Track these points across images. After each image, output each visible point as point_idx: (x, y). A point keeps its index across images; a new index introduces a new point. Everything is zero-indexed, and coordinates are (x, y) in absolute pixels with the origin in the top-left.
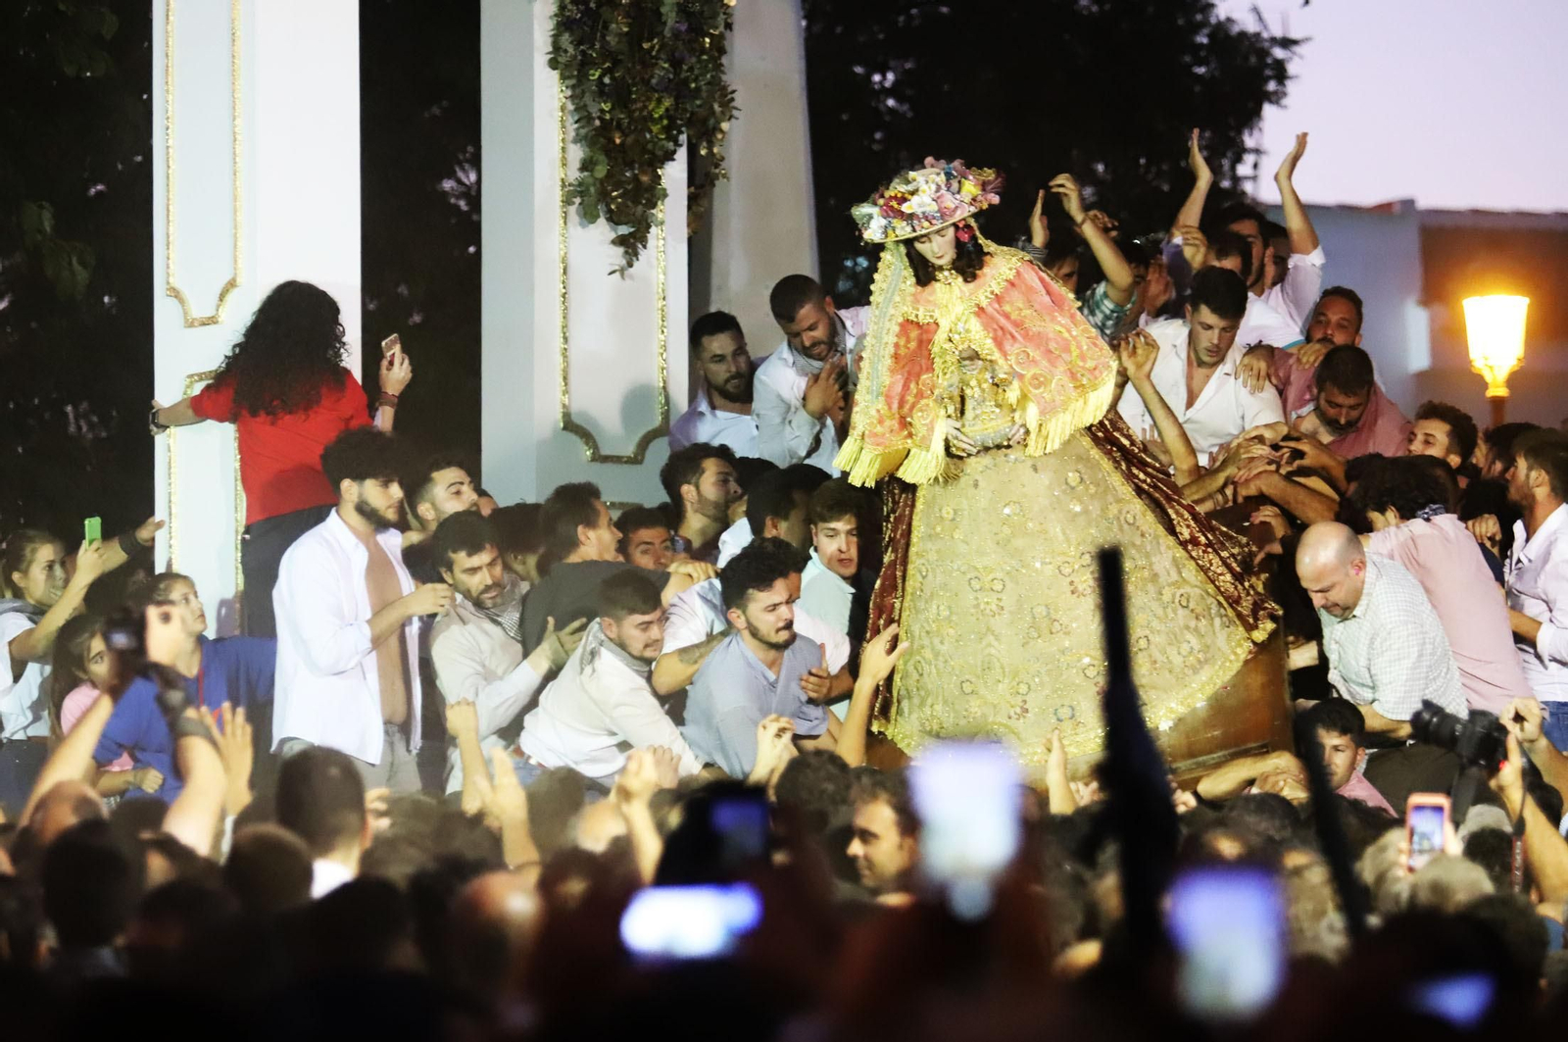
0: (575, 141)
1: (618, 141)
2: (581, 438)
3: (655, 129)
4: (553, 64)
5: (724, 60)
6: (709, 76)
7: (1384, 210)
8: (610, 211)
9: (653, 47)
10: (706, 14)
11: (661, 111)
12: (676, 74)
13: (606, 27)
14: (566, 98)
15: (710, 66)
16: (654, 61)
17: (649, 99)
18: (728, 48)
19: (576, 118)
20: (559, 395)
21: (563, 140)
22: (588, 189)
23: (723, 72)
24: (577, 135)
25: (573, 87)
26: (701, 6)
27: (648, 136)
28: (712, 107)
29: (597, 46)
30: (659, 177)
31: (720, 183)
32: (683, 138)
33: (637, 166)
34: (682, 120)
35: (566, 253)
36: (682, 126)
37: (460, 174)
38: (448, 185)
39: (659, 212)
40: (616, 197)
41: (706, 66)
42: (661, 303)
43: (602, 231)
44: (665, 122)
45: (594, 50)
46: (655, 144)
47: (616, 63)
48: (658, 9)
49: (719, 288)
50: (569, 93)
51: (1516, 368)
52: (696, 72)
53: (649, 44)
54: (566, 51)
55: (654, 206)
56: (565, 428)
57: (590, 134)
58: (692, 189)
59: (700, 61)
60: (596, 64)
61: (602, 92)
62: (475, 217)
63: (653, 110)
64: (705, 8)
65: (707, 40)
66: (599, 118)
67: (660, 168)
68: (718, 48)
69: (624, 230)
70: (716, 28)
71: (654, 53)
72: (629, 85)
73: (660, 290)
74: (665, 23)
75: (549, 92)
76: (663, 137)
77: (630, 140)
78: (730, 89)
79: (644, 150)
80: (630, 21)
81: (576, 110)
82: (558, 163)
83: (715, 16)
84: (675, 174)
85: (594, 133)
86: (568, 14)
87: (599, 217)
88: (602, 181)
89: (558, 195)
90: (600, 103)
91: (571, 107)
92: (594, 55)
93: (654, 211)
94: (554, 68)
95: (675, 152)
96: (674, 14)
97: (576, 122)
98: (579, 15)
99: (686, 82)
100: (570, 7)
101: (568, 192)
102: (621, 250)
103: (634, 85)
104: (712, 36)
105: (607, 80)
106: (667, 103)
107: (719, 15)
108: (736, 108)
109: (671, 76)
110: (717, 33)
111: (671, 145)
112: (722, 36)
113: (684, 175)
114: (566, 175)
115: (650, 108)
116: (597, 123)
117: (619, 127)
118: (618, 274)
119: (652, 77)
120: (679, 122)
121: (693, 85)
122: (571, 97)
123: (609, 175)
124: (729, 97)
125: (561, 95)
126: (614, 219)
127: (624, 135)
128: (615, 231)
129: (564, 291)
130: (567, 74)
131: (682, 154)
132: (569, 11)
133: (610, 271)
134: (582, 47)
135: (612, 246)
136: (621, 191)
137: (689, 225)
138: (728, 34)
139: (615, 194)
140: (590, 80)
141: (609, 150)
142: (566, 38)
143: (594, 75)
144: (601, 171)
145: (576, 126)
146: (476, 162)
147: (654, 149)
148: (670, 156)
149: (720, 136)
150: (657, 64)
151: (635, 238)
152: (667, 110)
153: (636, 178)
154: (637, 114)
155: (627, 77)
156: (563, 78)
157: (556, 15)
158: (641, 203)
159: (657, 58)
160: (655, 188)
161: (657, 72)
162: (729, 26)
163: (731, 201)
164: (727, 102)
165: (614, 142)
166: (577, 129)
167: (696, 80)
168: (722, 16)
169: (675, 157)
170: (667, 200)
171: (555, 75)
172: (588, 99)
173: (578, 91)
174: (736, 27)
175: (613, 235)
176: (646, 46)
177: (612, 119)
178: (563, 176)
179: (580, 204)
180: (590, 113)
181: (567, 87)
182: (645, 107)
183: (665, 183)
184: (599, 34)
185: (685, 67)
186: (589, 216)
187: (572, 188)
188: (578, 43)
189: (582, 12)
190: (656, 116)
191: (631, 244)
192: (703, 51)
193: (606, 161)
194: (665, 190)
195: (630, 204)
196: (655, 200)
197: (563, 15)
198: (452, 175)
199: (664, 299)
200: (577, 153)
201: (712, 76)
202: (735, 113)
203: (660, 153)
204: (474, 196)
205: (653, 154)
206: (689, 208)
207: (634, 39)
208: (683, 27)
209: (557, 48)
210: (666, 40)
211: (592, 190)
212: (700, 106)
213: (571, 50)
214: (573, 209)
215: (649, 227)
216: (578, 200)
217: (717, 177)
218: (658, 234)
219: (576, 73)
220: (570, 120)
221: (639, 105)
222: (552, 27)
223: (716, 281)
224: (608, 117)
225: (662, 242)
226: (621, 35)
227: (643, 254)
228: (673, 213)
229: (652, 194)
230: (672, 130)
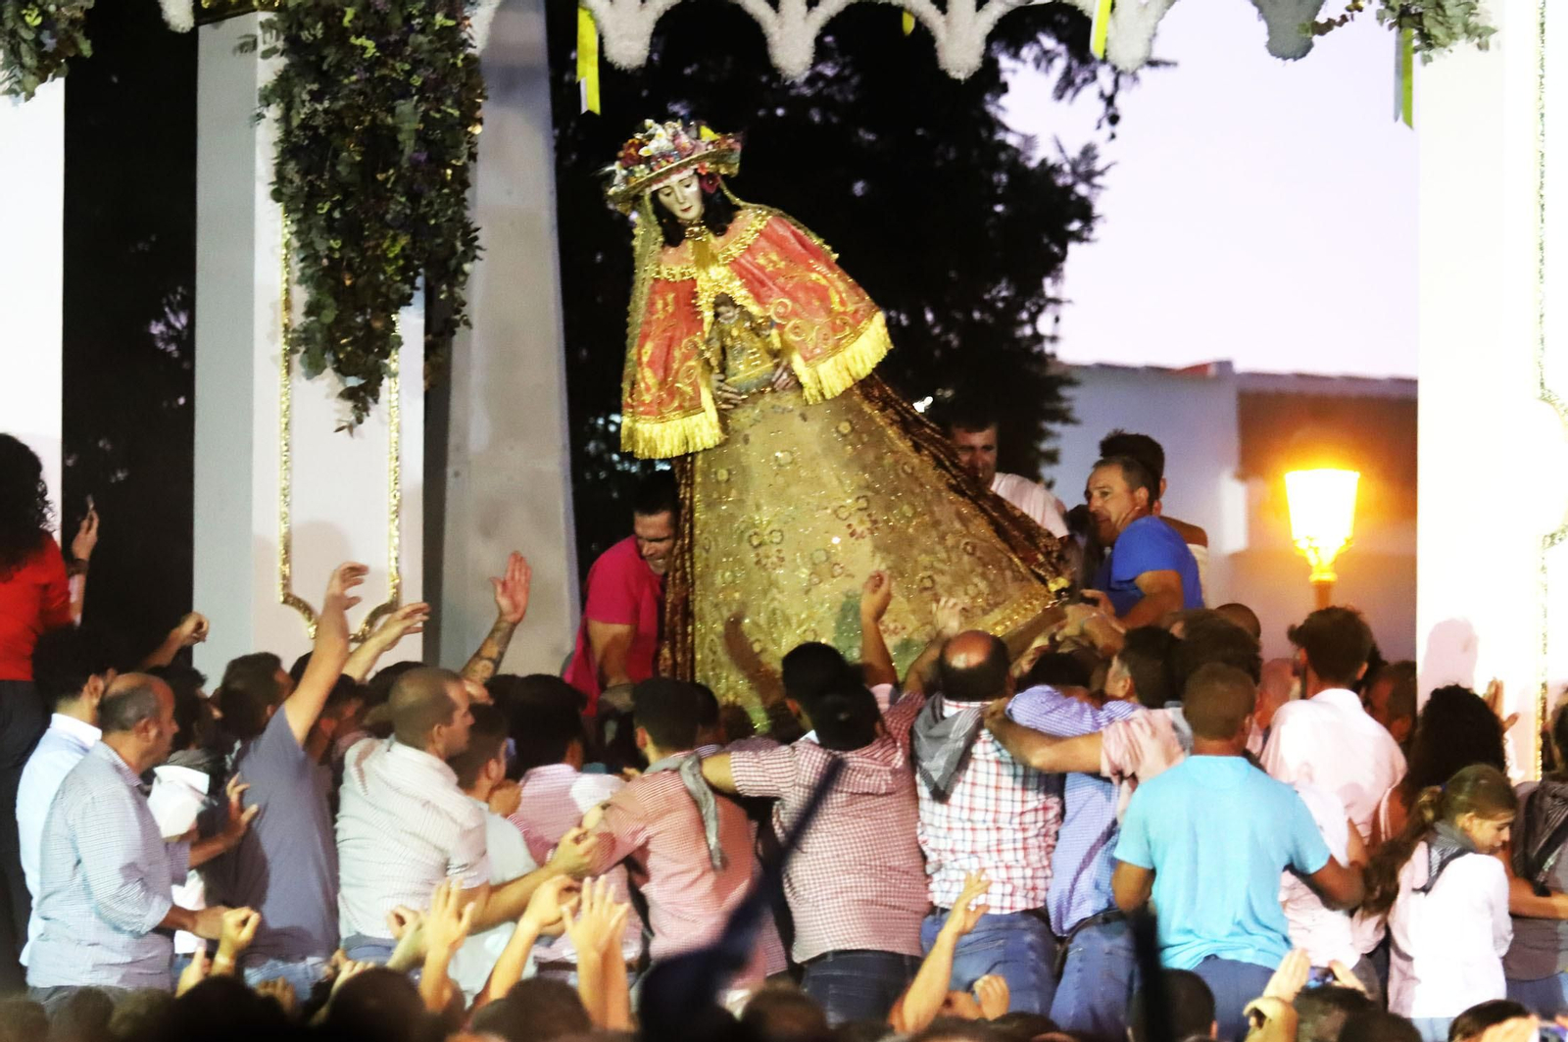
0: (300, 282)
1: (348, 282)
2: (304, 613)
3: (390, 269)
4: (277, 196)
5: (467, 194)
6: (450, 212)
8: (338, 361)
9: (387, 179)
10: (448, 142)
11: (397, 249)
12: (413, 210)
13: (336, 155)
14: (292, 234)
15: (452, 200)
16: (389, 194)
17: (384, 237)
18: (470, 181)
19: (302, 256)
20: (279, 564)
21: (287, 280)
22: (314, 336)
23: (466, 208)
24: (303, 275)
25: (299, 222)
26: (442, 133)
27: (382, 277)
28: (453, 247)
29: (327, 176)
30: (394, 323)
31: (461, 330)
32: (420, 281)
33: (369, 310)
34: (419, 260)
35: (288, 407)
36: (419, 267)
37: (172, 318)
38: (157, 329)
39: (393, 362)
40: (345, 345)
41: (448, 201)
42: (394, 463)
43: (329, 382)
44: (401, 262)
45: (322, 180)
46: (390, 286)
47: (347, 196)
48: (395, 136)
49: (458, 449)
50: (294, 228)
51: (1344, 549)
52: (436, 207)
53: (384, 175)
54: (291, 182)
55: (387, 355)
56: (285, 602)
57: (316, 275)
58: (430, 337)
59: (440, 195)
60: (324, 196)
61: (331, 228)
62: (186, 365)
63: (388, 248)
64: (447, 136)
65: (449, 172)
66: (327, 257)
67: (396, 313)
68: (462, 181)
69: (353, 382)
70: (458, 158)
71: (389, 186)
72: (361, 221)
73: (393, 450)
74: (402, 151)
75: (272, 227)
76: (399, 278)
77: (362, 281)
78: (473, 226)
79: (377, 294)
80: (363, 149)
81: (302, 247)
82: (281, 306)
83: (457, 145)
84: (410, 323)
85: (321, 273)
86: (294, 140)
87: (325, 367)
88: (329, 328)
89: (280, 345)
90: (328, 240)
91: (295, 243)
92: (323, 186)
93: (387, 361)
94: (278, 200)
95: (411, 296)
96: (412, 142)
97: (302, 260)
98: (306, 142)
99: (425, 218)
100: (297, 132)
101: (292, 339)
102: (349, 404)
103: (367, 220)
104: (454, 167)
105: (337, 215)
106: (403, 241)
107: (461, 143)
108: (479, 248)
109: (408, 211)
110: (459, 164)
111: (407, 288)
112: (464, 168)
113: (421, 322)
114: (289, 320)
115: (385, 246)
116: (325, 262)
117: (350, 267)
118: (346, 431)
119: (387, 212)
120: (416, 262)
121: (433, 222)
122: (296, 232)
123: (338, 321)
124: (473, 235)
125: (286, 230)
126: (342, 370)
127: (356, 276)
128: (344, 382)
129: (285, 448)
130: (292, 207)
131: (419, 298)
132: (296, 136)
133: (336, 427)
134: (309, 178)
135: (340, 401)
136: (350, 339)
137: (426, 377)
138: (471, 164)
139: (344, 341)
140: (316, 214)
141: (339, 293)
142: (291, 167)
143: (322, 208)
144: (329, 316)
145: (301, 265)
146: (189, 305)
147: (388, 291)
148: (406, 300)
149: (461, 279)
150: (392, 197)
151: (365, 391)
152: (403, 249)
153: (367, 325)
154: (369, 253)
155: (359, 212)
156: (288, 211)
157: (281, 141)
158: (372, 352)
159: (392, 191)
160: (389, 335)
161: (393, 206)
162: (473, 156)
163: (472, 349)
164: (470, 242)
165: (344, 283)
166: (303, 268)
167: (435, 216)
168: (465, 146)
169: (412, 301)
170: (402, 349)
171: (279, 207)
172: (314, 235)
173: (304, 226)
174: (479, 157)
175: (341, 388)
176: (380, 177)
177: (341, 259)
178: (286, 321)
179: (305, 352)
180: (317, 252)
181: (292, 222)
182: (379, 245)
183: (399, 330)
184: (328, 163)
185: (424, 202)
186: (314, 368)
187: (296, 335)
188: (304, 173)
189: (308, 138)
190: (391, 255)
192: (444, 184)
193: (335, 305)
194: (399, 337)
195: (360, 352)
196: (388, 348)
197: (289, 142)
198: (160, 317)
199: (397, 459)
200: (301, 296)
201: (454, 212)
202: (479, 253)
203: (394, 297)
204: (186, 341)
205: (386, 296)
206: (427, 357)
207: (367, 170)
208: (423, 157)
209: (281, 178)
210: (403, 171)
211: (319, 336)
212: (439, 245)
213: (297, 179)
214: (296, 358)
215: (382, 379)
216: (302, 349)
217: (456, 324)
218: (390, 388)
219: (302, 206)
220: (295, 259)
221: (372, 243)
222: (275, 155)
223: (453, 440)
224: (337, 255)
225: (396, 396)
226: (353, 165)
227: (374, 410)
228: (408, 363)
229: (385, 342)
230: (407, 274)
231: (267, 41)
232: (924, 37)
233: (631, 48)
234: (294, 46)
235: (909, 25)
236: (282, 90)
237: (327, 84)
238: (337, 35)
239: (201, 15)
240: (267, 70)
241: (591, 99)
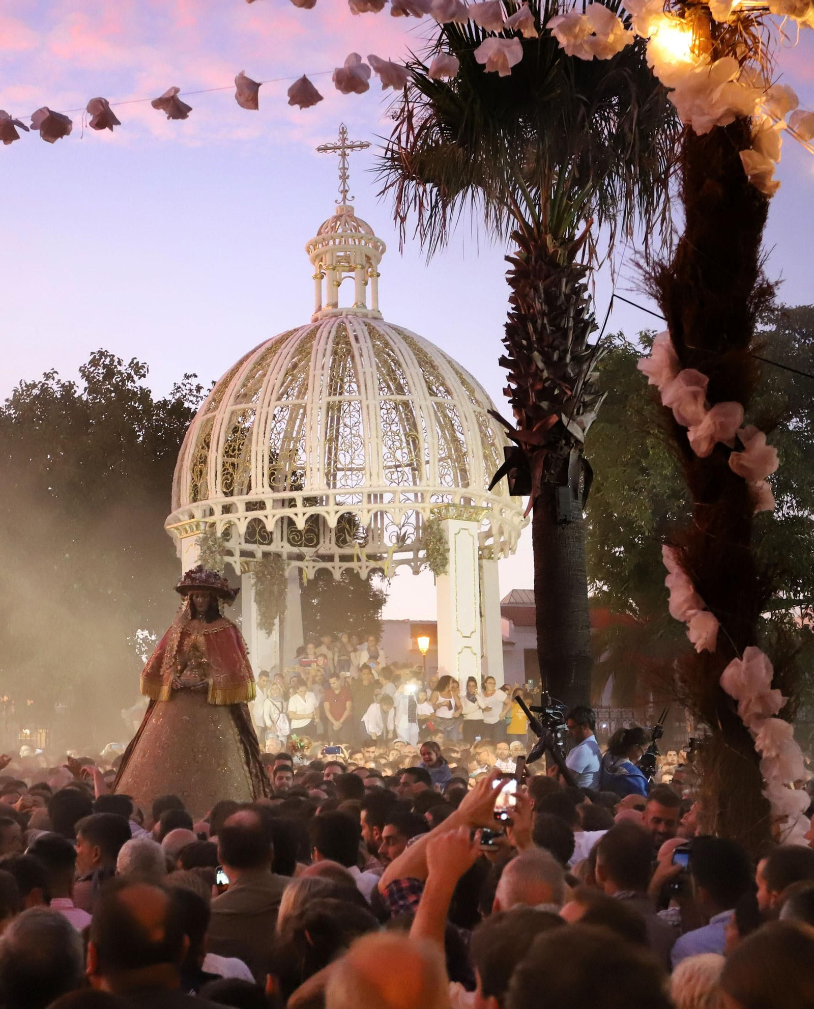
0: (259, 615)
1: (267, 615)
6: (283, 603)
7: (404, 622)
12: (277, 603)
13: (264, 594)
15: (283, 601)
17: (273, 608)
21: (257, 615)
23: (285, 602)
25: (258, 606)
27: (272, 614)
28: (284, 609)
30: (274, 621)
32: (278, 614)
33: (270, 620)
34: (278, 611)
35: (258, 635)
39: (274, 628)
43: (264, 631)
45: (262, 599)
47: (266, 600)
51: (427, 651)
52: (281, 602)
53: (272, 598)
54: (257, 599)
57: (262, 614)
58: (280, 623)
59: (281, 600)
60: (263, 601)
61: (264, 606)
63: (273, 610)
65: (282, 597)
68: (285, 599)
69: (268, 631)
75: (254, 607)
77: (269, 615)
79: (271, 617)
80: (269, 593)
81: (259, 610)
82: (256, 619)
83: (284, 592)
84: (277, 621)
87: (263, 629)
88: (264, 622)
89: (256, 625)
90: (263, 608)
96: (277, 592)
98: (260, 593)
99: (279, 604)
102: (267, 635)
103: (269, 605)
105: (265, 604)
108: (288, 608)
111: (276, 616)
112: (285, 595)
113: (279, 621)
114: (257, 622)
116: (263, 612)
117: (267, 613)
118: (268, 638)
122: (258, 608)
124: (286, 606)
126: (266, 629)
133: (265, 638)
134: (260, 599)
136: (267, 624)
137: (279, 629)
140: (261, 604)
141: (265, 617)
142: (257, 597)
147: (273, 616)
149: (285, 613)
152: (276, 609)
153: (270, 622)
154: (270, 611)
156: (257, 604)
158: (271, 626)
161: (273, 602)
163: (287, 625)
167: (281, 604)
169: (277, 618)
170: (275, 626)
171: (255, 603)
172: (261, 608)
174: (288, 594)
175: (266, 632)
180: (261, 610)
182: (271, 609)
184: (263, 596)
185: (279, 602)
186: (261, 629)
187: (258, 624)
188: (259, 597)
191: (269, 633)
193: (265, 619)
194: (275, 624)
195: (269, 626)
199: (275, 643)
200: (259, 617)
209: (255, 598)
210: (275, 597)
211: (262, 624)
215: (273, 630)
216: (260, 626)
217: (284, 621)
219: (259, 603)
220: (258, 612)
222: (255, 595)
224: (265, 611)
225: (275, 633)
226: (266, 595)
228: (276, 628)
229: (273, 624)
230: (276, 613)
231: (253, 576)
232: (358, 573)
233: (311, 576)
234: (257, 577)
235: (355, 571)
236: (256, 584)
237: (262, 583)
238: (264, 575)
239: (242, 573)
240: (253, 581)
241: (306, 584)
